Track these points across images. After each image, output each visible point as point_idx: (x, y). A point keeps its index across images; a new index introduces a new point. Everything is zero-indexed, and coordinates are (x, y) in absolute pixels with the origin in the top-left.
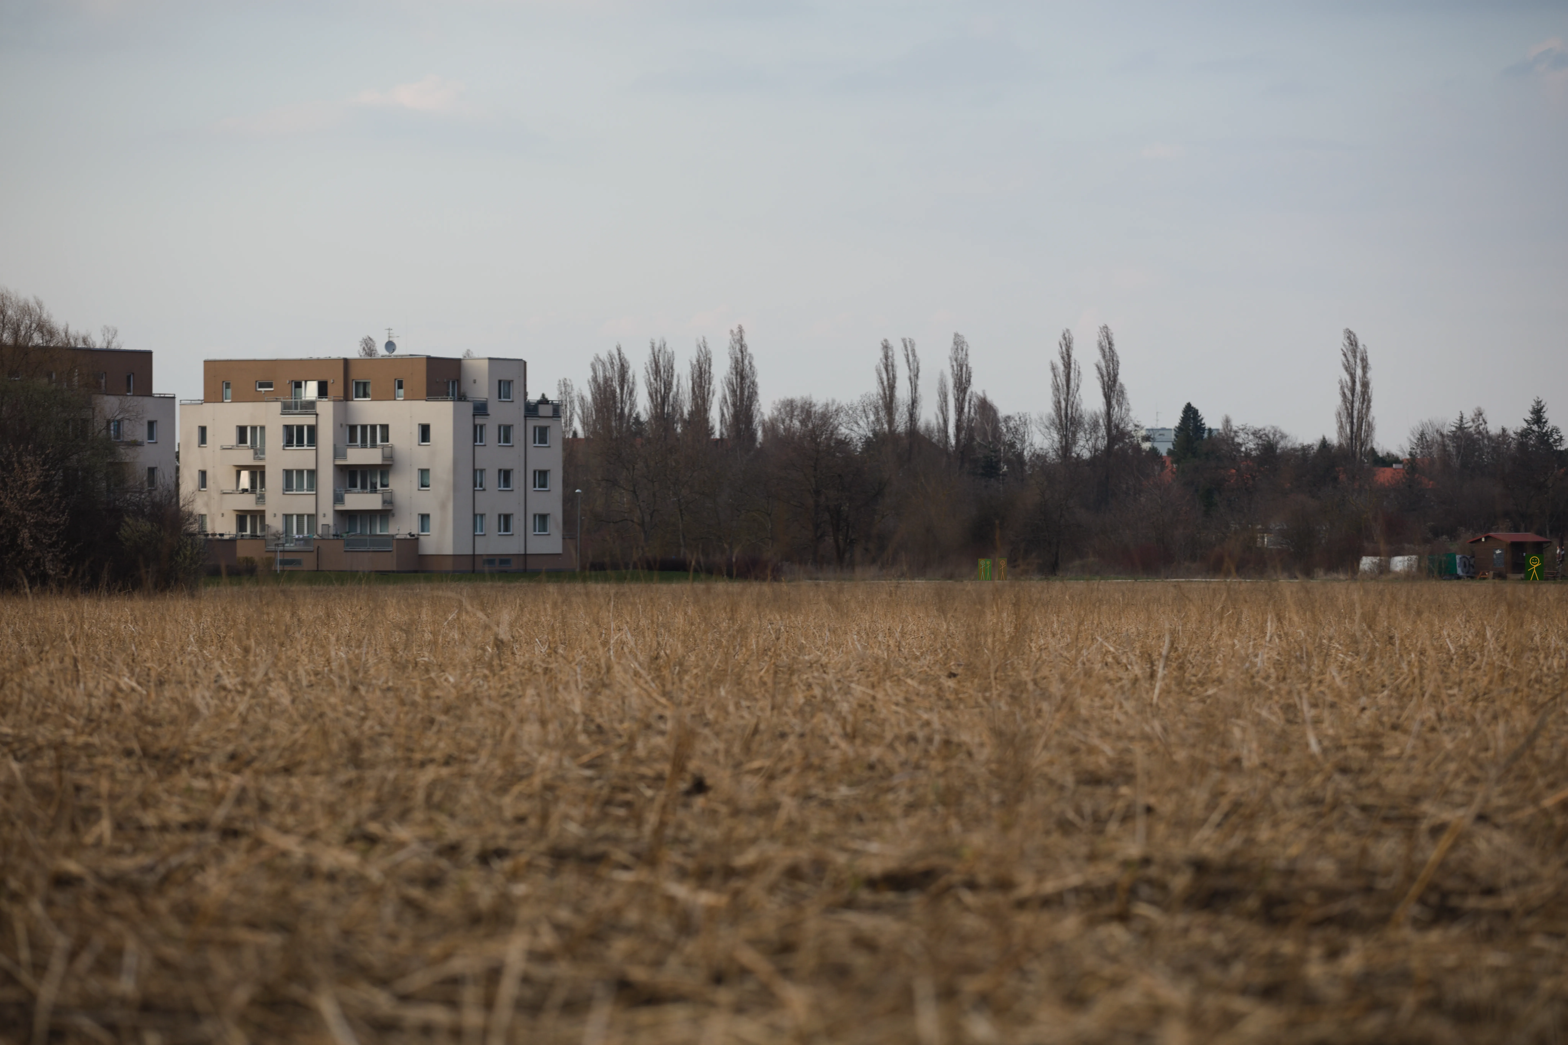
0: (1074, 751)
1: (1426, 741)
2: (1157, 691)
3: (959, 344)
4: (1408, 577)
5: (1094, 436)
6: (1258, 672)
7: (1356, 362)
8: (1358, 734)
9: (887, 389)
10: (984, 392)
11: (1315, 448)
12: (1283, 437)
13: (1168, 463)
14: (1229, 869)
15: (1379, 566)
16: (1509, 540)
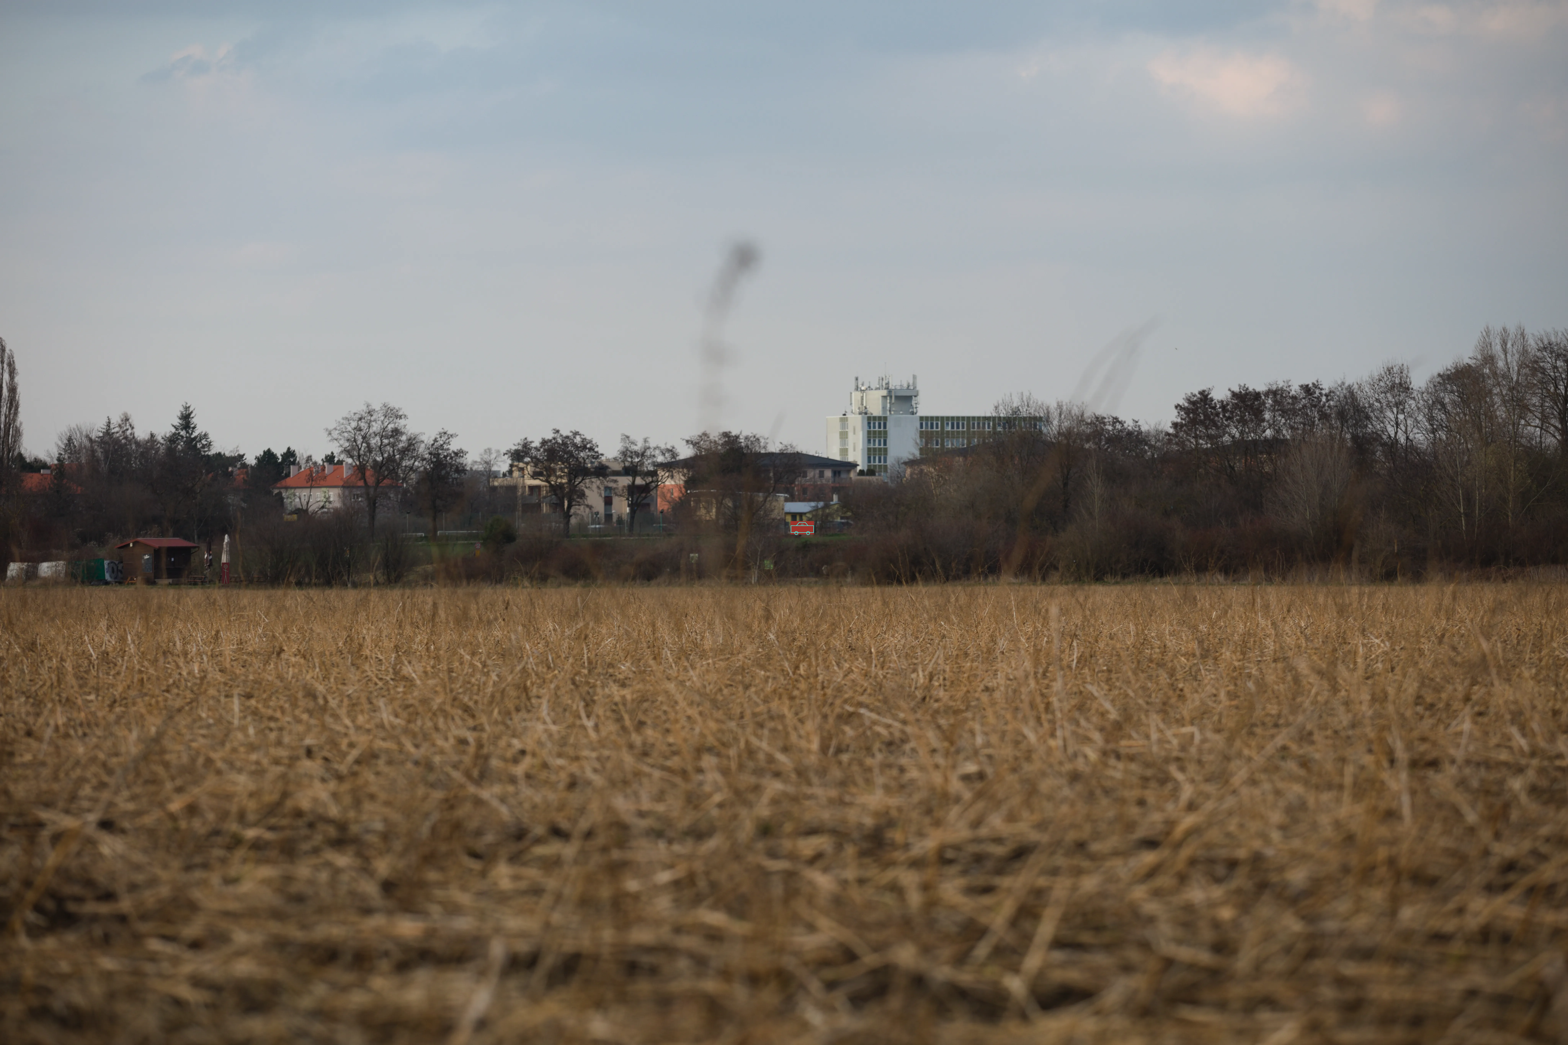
4: (54, 583)
7: (3, 367)
15: (27, 572)
16: (157, 546)
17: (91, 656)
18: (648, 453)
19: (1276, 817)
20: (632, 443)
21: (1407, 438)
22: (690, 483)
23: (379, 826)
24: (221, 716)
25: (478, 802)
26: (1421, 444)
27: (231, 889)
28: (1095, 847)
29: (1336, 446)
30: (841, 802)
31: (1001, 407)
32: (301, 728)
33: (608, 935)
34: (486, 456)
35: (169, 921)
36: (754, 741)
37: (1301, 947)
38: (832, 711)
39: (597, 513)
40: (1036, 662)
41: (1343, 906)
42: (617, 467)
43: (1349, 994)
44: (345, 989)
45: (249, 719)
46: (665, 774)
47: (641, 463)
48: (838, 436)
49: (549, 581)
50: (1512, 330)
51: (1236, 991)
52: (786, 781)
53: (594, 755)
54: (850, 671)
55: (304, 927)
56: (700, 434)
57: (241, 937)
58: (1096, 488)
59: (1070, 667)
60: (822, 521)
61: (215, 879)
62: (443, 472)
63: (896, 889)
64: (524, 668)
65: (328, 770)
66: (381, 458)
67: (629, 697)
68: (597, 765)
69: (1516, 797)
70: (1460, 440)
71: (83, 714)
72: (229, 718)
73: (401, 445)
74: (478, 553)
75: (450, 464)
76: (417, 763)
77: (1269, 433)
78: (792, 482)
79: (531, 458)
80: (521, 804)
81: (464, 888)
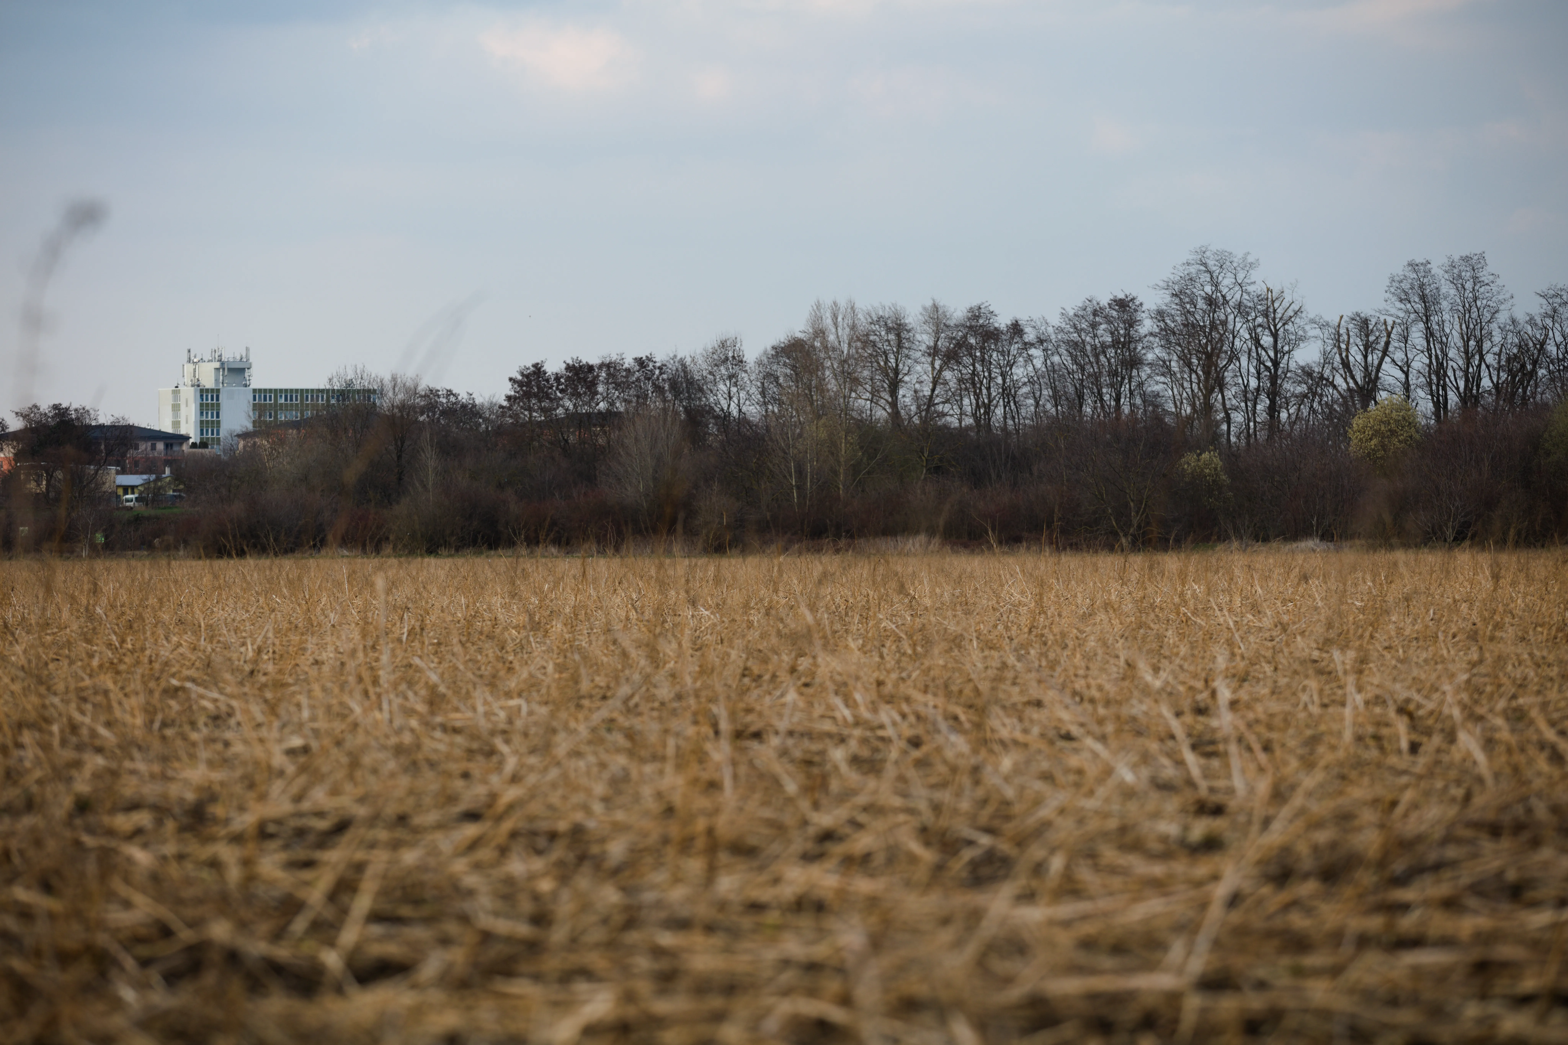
19: (600, 789)
21: (740, 410)
22: (18, 456)
26: (753, 417)
28: (417, 820)
29: (669, 419)
30: (165, 778)
31: (335, 380)
36: (77, 717)
37: (618, 918)
38: (158, 685)
40: (364, 635)
41: (660, 877)
43: (663, 964)
48: (170, 408)
50: (843, 303)
51: (552, 963)
52: (107, 756)
54: (179, 645)
56: (31, 406)
58: (430, 460)
59: (400, 640)
60: (153, 495)
63: (215, 864)
69: (836, 768)
70: (792, 413)
77: (602, 406)
78: (124, 455)
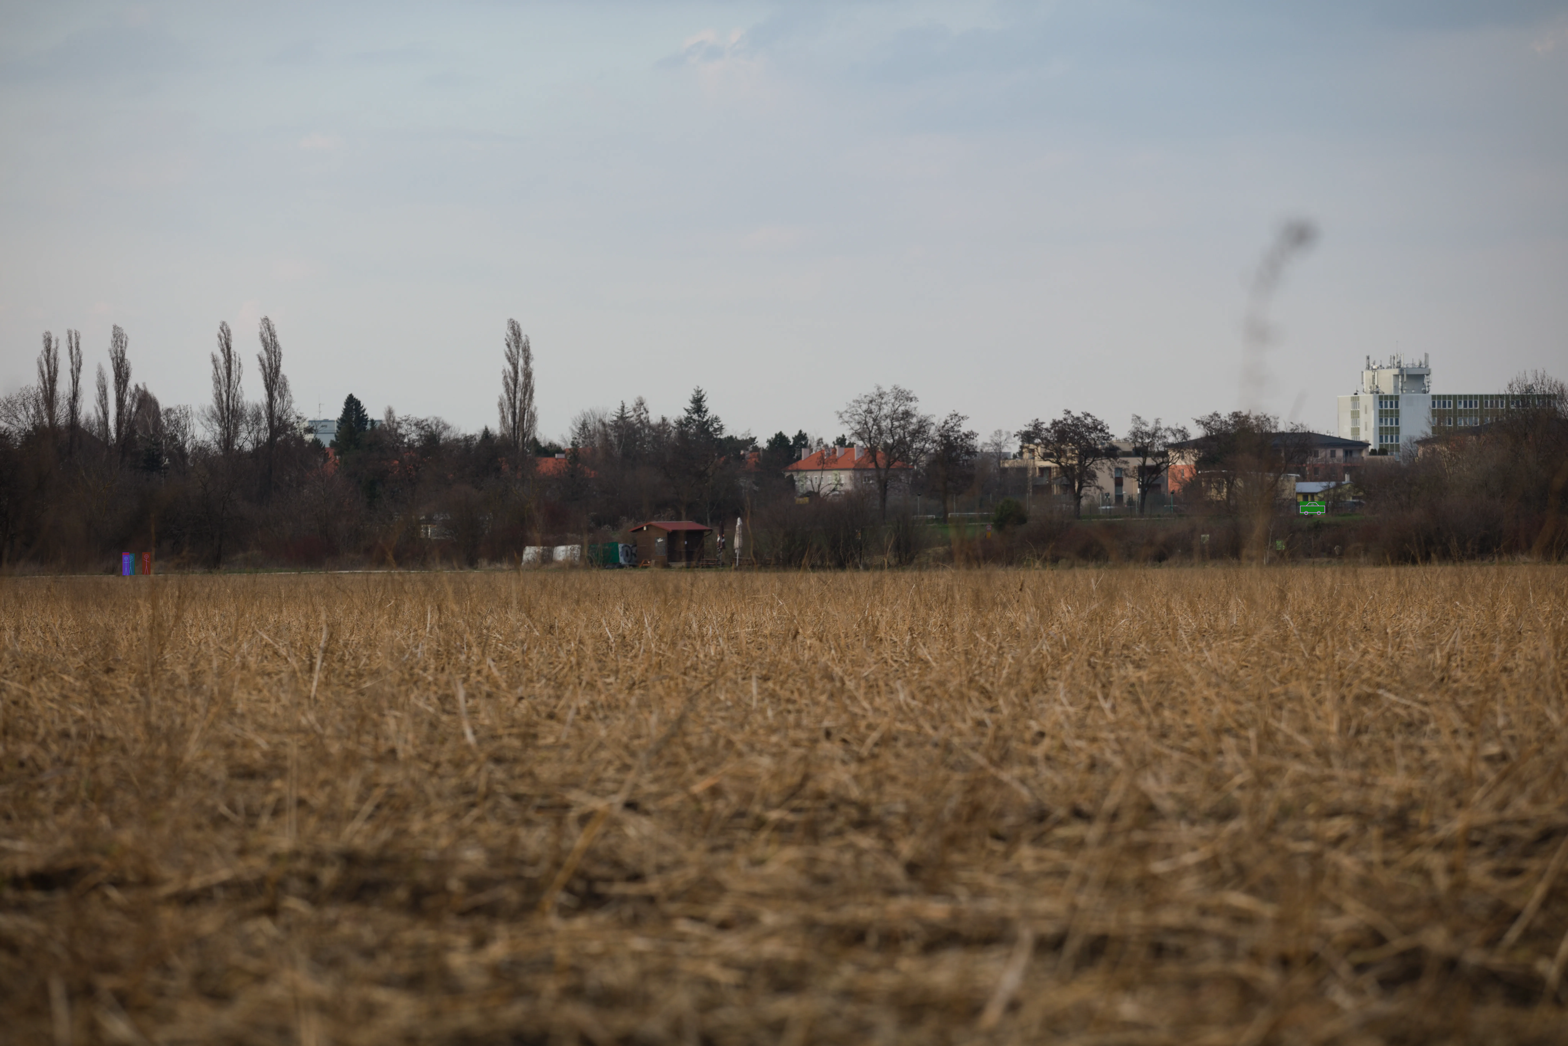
0: (229, 745)
1: (580, 730)
2: (315, 684)
3: (118, 337)
4: (570, 566)
5: (256, 427)
6: (417, 663)
7: (518, 353)
8: (514, 723)
9: (47, 382)
10: (144, 384)
11: (478, 438)
12: (446, 427)
13: (331, 454)
14: (380, 861)
15: (543, 555)
16: (670, 529)
17: (608, 638)
18: (1159, 434)
20: (1144, 424)
22: (1199, 464)
23: (901, 808)
24: (739, 699)
25: (998, 784)
27: (756, 871)
30: (1363, 784)
31: (1515, 385)
32: (819, 710)
33: (1136, 917)
34: (996, 438)
35: (696, 901)
36: (1273, 722)
38: (1350, 691)
39: (1108, 494)
40: (1556, 644)
42: (1128, 448)
44: (874, 970)
45: (767, 701)
46: (1184, 756)
47: (1152, 444)
48: (1349, 414)
49: (1060, 562)
52: (1306, 762)
53: (1112, 736)
54: (1366, 652)
55: (831, 908)
56: (1211, 414)
57: (769, 918)
60: (1333, 501)
61: (741, 860)
62: (954, 454)
63: (1422, 871)
64: (1039, 650)
65: (846, 751)
66: (892, 441)
67: (1145, 678)
68: (1116, 747)
71: (603, 697)
72: (746, 700)
73: (911, 427)
74: (989, 535)
75: (961, 446)
76: (936, 745)
78: (1303, 462)
79: (1042, 439)
80: (1041, 785)
81: (987, 870)
